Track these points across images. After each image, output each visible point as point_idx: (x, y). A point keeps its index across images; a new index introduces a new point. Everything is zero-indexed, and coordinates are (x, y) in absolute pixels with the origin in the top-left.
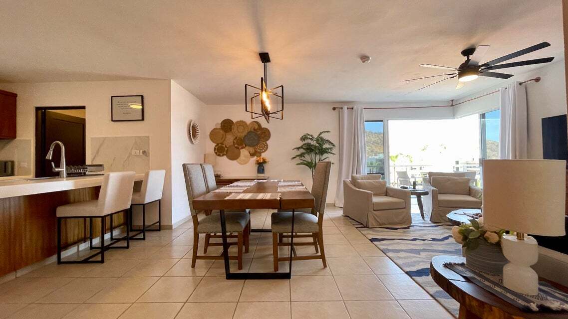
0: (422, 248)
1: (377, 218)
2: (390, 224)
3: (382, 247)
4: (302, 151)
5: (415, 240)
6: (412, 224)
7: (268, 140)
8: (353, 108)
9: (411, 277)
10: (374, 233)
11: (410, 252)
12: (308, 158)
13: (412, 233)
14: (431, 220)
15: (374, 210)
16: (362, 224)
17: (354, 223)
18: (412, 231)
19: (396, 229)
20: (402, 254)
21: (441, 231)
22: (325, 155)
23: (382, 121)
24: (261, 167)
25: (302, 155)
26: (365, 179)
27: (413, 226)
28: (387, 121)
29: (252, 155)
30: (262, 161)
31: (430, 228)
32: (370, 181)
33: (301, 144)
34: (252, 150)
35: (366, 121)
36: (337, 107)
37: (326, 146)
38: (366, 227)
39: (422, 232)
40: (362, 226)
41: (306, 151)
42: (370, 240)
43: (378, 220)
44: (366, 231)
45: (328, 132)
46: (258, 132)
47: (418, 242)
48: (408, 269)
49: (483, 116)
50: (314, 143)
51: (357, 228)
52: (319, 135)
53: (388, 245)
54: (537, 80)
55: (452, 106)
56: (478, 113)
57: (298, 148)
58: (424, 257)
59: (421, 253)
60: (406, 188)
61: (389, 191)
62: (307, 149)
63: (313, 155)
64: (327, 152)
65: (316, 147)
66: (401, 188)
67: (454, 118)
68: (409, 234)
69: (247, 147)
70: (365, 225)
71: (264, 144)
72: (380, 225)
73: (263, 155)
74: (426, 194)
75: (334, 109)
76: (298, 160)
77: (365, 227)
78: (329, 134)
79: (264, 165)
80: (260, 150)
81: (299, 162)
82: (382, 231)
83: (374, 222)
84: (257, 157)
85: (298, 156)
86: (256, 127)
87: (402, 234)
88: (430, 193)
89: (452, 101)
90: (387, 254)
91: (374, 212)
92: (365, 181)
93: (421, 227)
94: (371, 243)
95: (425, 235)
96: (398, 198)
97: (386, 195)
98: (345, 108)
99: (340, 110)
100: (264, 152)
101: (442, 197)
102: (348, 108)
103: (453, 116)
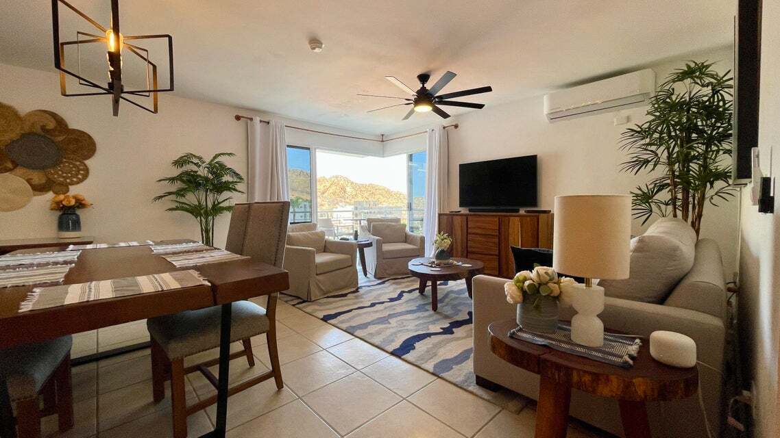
0: (387, 315)
1: (320, 284)
2: (336, 290)
3: (344, 326)
4: (178, 185)
5: (373, 305)
6: (359, 285)
7: (89, 156)
8: (268, 123)
9: (400, 357)
10: (322, 308)
11: (379, 323)
12: (191, 198)
13: (364, 296)
14: (375, 277)
15: (317, 275)
16: (299, 298)
17: (286, 299)
18: (364, 294)
19: (345, 295)
20: (372, 329)
21: (392, 288)
22: (226, 194)
23: (309, 149)
24: (68, 216)
25: (180, 193)
26: (297, 231)
27: (361, 287)
28: (315, 149)
29: (39, 189)
30: (73, 202)
31: (378, 287)
32: (304, 233)
33: (176, 172)
34: (38, 177)
35: (288, 146)
36: (243, 116)
37: (226, 178)
38: (307, 301)
39: (375, 293)
40: (300, 300)
41: (188, 185)
42: (322, 319)
43: (322, 287)
44: (310, 308)
45: (230, 154)
46: (56, 136)
47: (378, 307)
48: (391, 348)
49: (411, 157)
50: (203, 172)
51: (294, 305)
52: (215, 157)
53: (348, 321)
54: (456, 126)
55: (382, 141)
56: (407, 153)
57: (172, 180)
58: (395, 325)
59: (390, 320)
60: (348, 240)
61: (328, 246)
62: (189, 181)
63: (202, 194)
64: (229, 189)
65: (207, 179)
66: (341, 239)
67: (383, 157)
68: (362, 300)
69: (19, 171)
70: (306, 299)
71: (75, 166)
72: (325, 294)
73: (74, 190)
74: (370, 245)
75: (238, 118)
76: (169, 202)
77: (304, 302)
78: (232, 158)
79: (79, 212)
80: (66, 178)
81: (174, 205)
82: (331, 303)
83: (317, 292)
84: (55, 193)
85: (170, 193)
86: (51, 125)
87: (356, 300)
88: (374, 245)
89: (383, 135)
90: (355, 334)
91: (317, 277)
92: (298, 233)
93: (369, 286)
94: (324, 323)
95: (379, 295)
96: (342, 254)
97: (324, 252)
98: (257, 119)
99: (249, 121)
100: (78, 183)
101: (386, 247)
102: (261, 121)
103: (382, 153)
